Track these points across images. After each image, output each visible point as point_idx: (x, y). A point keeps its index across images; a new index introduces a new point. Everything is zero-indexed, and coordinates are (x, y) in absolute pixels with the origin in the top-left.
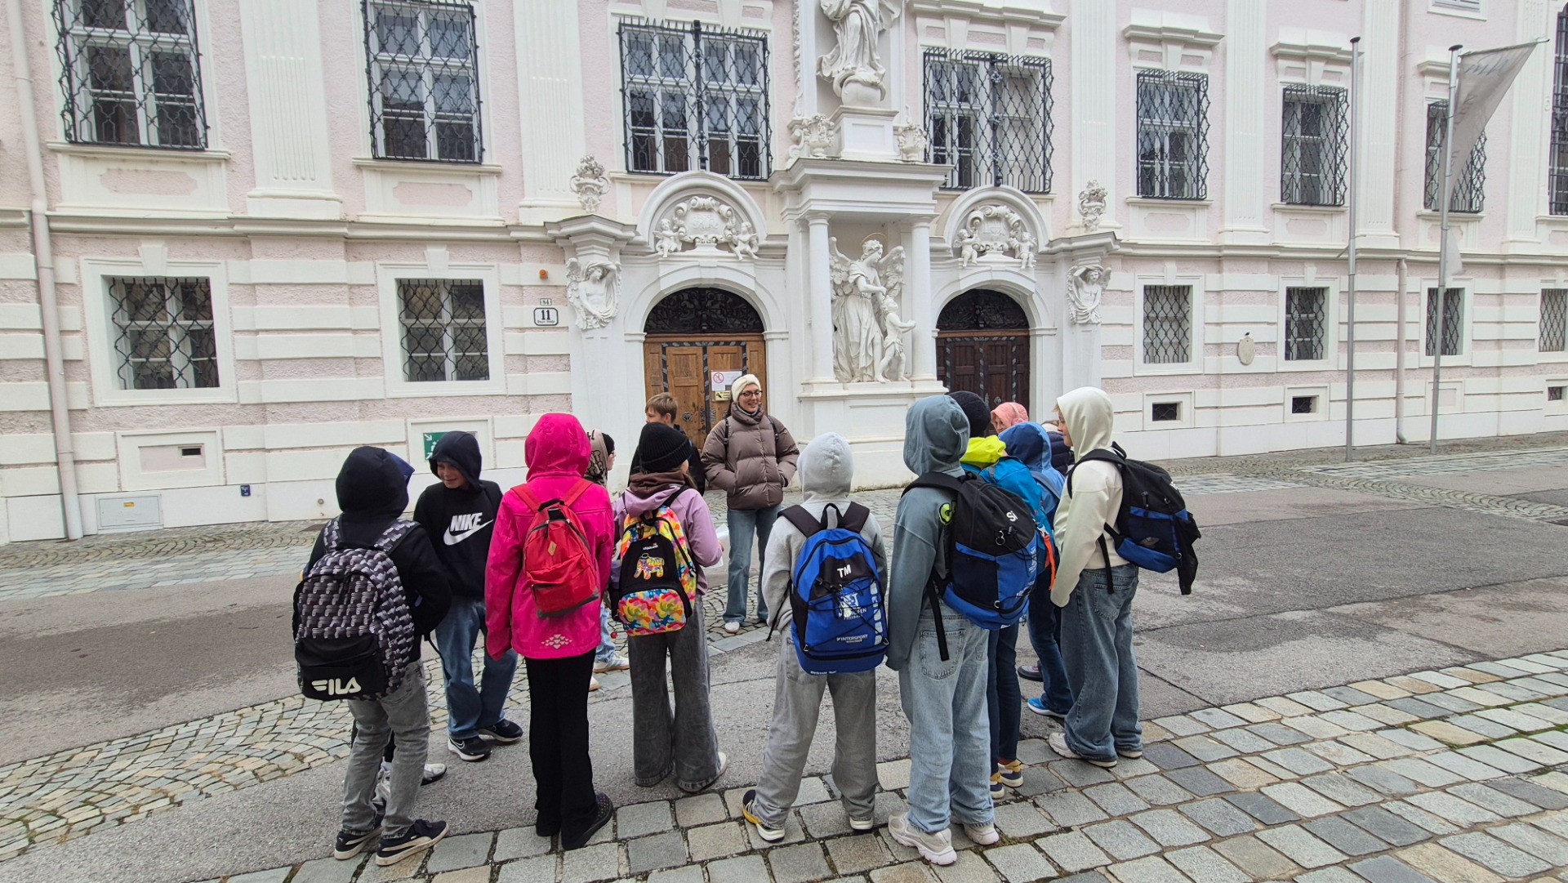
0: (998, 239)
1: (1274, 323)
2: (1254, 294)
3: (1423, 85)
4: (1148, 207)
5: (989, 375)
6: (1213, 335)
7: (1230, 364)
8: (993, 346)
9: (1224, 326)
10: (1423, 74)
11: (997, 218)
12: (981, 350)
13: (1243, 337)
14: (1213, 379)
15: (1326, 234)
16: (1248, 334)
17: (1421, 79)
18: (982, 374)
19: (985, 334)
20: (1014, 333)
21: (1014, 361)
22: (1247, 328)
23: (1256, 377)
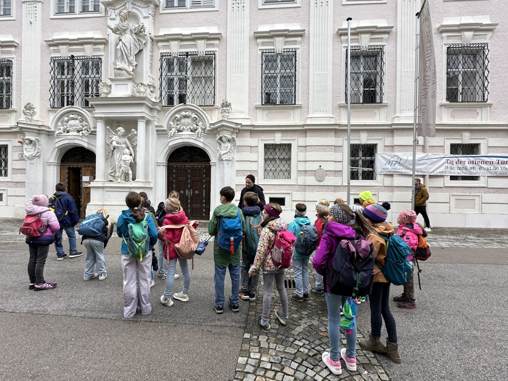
0: (188, 125)
1: (341, 162)
2: (325, 147)
3: (442, 38)
4: (268, 109)
5: (193, 182)
6: (301, 167)
7: (311, 180)
8: (193, 169)
9: (307, 163)
10: (442, 32)
11: (186, 117)
12: (189, 171)
13: (318, 168)
14: (303, 187)
15: (377, 118)
16: (320, 166)
17: (440, 35)
18: (189, 181)
19: (191, 164)
20: (203, 164)
21: (204, 176)
22: (320, 163)
23: (328, 187)
